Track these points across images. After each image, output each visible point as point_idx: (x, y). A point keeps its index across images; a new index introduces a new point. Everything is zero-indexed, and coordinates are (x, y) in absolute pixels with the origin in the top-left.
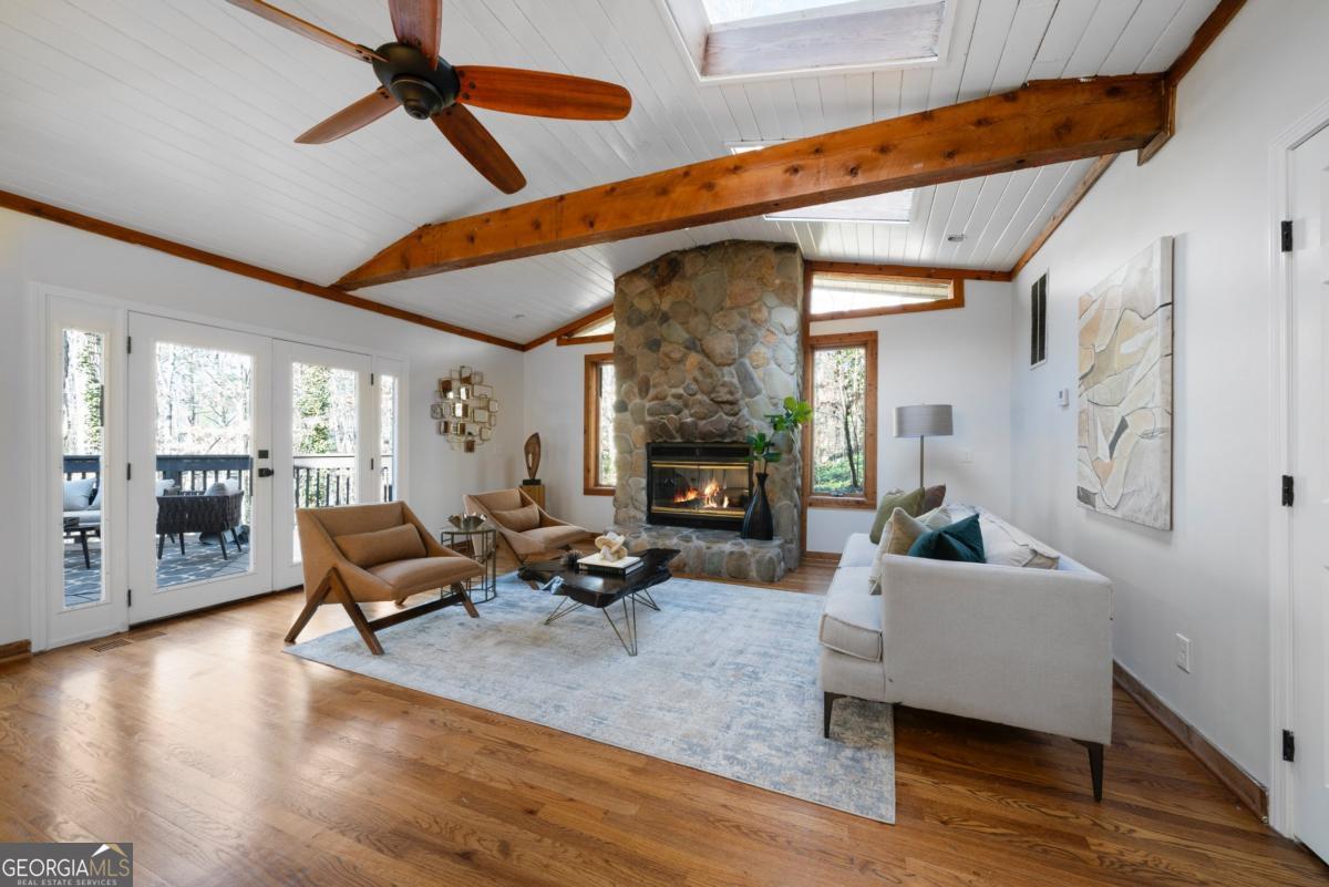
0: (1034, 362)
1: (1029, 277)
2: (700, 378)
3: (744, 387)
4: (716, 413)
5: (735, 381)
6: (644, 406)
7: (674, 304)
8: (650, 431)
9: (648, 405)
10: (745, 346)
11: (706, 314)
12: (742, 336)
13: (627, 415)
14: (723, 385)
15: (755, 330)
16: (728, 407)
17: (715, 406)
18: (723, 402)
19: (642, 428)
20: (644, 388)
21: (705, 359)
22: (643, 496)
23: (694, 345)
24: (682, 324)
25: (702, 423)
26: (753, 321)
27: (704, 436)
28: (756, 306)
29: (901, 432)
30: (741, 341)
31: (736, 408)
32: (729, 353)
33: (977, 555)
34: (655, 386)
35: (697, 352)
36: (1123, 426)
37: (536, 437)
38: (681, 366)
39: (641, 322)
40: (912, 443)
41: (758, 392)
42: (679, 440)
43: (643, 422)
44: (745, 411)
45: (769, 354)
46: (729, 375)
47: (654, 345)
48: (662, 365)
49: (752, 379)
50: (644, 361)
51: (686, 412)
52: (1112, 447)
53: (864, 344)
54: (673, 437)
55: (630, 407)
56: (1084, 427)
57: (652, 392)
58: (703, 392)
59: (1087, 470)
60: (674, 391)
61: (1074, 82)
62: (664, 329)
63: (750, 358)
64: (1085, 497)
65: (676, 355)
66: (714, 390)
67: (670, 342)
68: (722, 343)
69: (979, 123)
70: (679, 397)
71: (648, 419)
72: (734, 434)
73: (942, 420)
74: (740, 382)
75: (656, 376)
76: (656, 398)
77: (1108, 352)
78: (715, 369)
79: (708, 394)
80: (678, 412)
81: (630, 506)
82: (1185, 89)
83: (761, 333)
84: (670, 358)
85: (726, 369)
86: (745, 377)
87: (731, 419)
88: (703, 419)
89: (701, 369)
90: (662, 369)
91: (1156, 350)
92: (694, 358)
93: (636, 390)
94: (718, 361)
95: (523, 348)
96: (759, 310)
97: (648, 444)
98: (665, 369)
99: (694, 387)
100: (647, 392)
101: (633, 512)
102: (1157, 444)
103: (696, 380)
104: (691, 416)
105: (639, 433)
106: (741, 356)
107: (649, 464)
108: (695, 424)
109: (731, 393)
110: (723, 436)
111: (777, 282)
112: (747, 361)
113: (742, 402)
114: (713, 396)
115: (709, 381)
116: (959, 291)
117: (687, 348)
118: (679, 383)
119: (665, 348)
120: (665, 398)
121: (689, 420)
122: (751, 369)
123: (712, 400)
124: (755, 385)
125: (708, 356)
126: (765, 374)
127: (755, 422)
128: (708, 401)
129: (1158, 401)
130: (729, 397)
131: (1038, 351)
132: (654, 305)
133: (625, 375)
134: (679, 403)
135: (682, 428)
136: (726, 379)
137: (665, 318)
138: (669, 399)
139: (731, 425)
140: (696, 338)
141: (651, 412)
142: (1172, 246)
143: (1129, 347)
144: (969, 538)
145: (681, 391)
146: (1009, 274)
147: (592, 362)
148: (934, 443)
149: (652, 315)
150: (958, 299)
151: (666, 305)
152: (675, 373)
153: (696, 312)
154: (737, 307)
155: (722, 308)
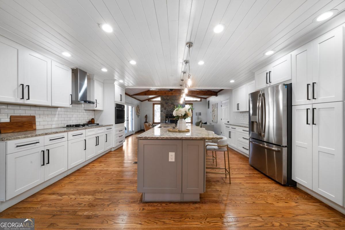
1: (208, 99)
11: (174, 100)
13: (162, 113)
19: (165, 114)
20: (165, 109)
24: (171, 101)
29: (196, 115)
37: (147, 115)
39: (164, 100)
40: (197, 116)
47: (166, 103)
50: (165, 105)
52: (214, 117)
53: (191, 104)
56: (212, 115)
57: (166, 109)
59: (213, 119)
64: (212, 121)
65: (170, 105)
70: (170, 110)
73: (200, 114)
75: (167, 108)
77: (214, 110)
80: (170, 112)
82: (218, 93)
89: (173, 107)
91: (217, 110)
95: (142, 101)
97: (166, 116)
98: (168, 106)
99: (172, 109)
102: (216, 117)
104: (172, 113)
105: (164, 115)
107: (166, 120)
116: (201, 99)
119: (168, 104)
125: (174, 105)
129: (216, 114)
131: (209, 108)
133: (162, 107)
137: (168, 100)
140: (172, 103)
141: (166, 112)
142: (217, 103)
143: (215, 110)
144: (206, 123)
145: (170, 109)
146: (206, 98)
147: (154, 104)
148: (199, 116)
149: (166, 99)
150: (201, 101)
151: (168, 98)
152: (170, 107)
153: (172, 99)
154: (178, 99)
155: (176, 99)
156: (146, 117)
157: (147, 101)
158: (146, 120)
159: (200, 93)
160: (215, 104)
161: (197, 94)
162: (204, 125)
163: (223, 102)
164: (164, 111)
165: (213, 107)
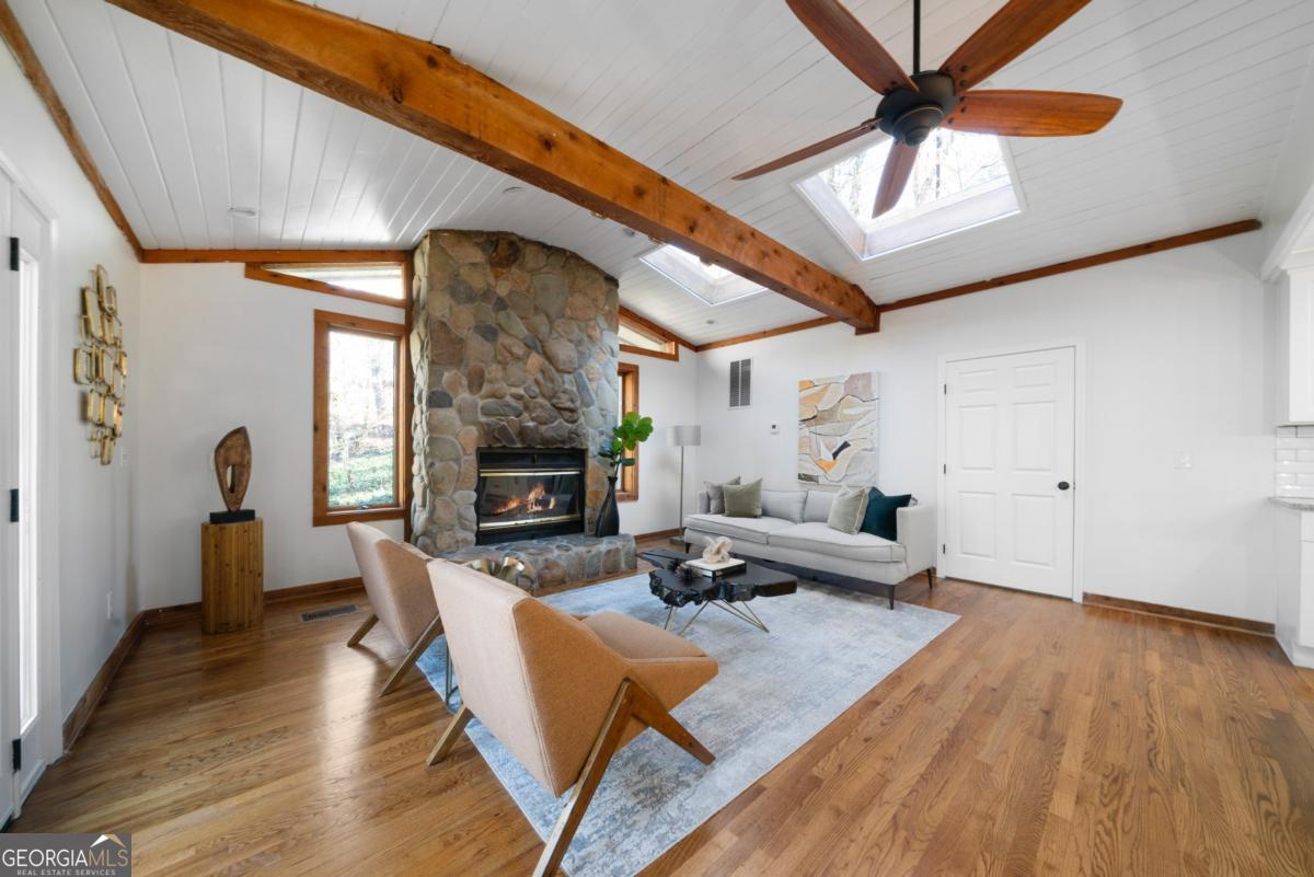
0: (734, 403)
1: (725, 356)
2: (541, 381)
3: (582, 402)
4: (556, 419)
5: (575, 389)
6: (477, 405)
7: (511, 293)
8: (486, 434)
9: (481, 403)
10: (583, 358)
11: (548, 316)
12: (580, 348)
13: (452, 412)
14: (565, 392)
15: (590, 346)
16: (567, 414)
17: (555, 413)
18: (565, 409)
19: (474, 430)
20: (478, 381)
21: (547, 363)
22: (472, 514)
23: (537, 345)
24: (522, 318)
25: (542, 428)
26: (589, 337)
27: (545, 441)
28: (592, 323)
30: (579, 352)
31: (575, 416)
32: (571, 362)
34: (491, 381)
35: (538, 353)
36: (845, 445)
37: (238, 433)
38: (521, 364)
39: (471, 299)
41: (593, 404)
42: (519, 446)
43: (476, 423)
44: (582, 420)
45: (601, 370)
46: (568, 382)
47: (489, 333)
48: (499, 358)
49: (588, 390)
50: (477, 348)
51: (526, 415)
52: (835, 455)
54: (513, 442)
55: (452, 401)
56: (806, 444)
57: (486, 388)
58: (544, 396)
59: (812, 466)
60: (513, 390)
62: (502, 316)
63: (586, 371)
64: (806, 478)
65: (517, 351)
66: (554, 395)
67: (509, 335)
68: (564, 351)
70: (519, 398)
71: (483, 419)
72: (572, 440)
73: (697, 436)
74: (579, 391)
75: (493, 371)
76: (493, 395)
77: (830, 410)
78: (556, 375)
79: (549, 398)
80: (518, 414)
81: (457, 527)
83: (594, 350)
84: (511, 353)
85: (567, 377)
86: (582, 387)
87: (570, 425)
88: (546, 424)
89: (543, 372)
90: (500, 363)
92: (535, 360)
93: (467, 382)
94: (561, 367)
95: (143, 255)
96: (594, 328)
97: (478, 449)
98: (503, 364)
99: (536, 389)
100: (481, 386)
101: (461, 534)
103: (537, 383)
104: (533, 419)
105: (469, 436)
106: (580, 366)
107: (479, 474)
108: (536, 428)
109: (572, 401)
110: (563, 442)
111: (606, 308)
112: (583, 372)
113: (580, 411)
114: (555, 401)
115: (550, 385)
116: (677, 351)
117: (528, 346)
118: (519, 380)
119: (503, 339)
120: (501, 397)
121: (531, 424)
122: (586, 380)
123: (553, 405)
124: (590, 395)
125: (550, 359)
126: (598, 387)
127: (591, 432)
128: (549, 405)
130: (569, 404)
131: (740, 401)
132: (488, 284)
134: (519, 405)
135: (522, 432)
136: (567, 386)
137: (501, 305)
138: (508, 398)
139: (570, 432)
140: (536, 336)
141: (486, 412)
143: (846, 412)
145: (521, 391)
147: (325, 323)
149: (487, 296)
150: (673, 356)
151: (502, 289)
152: (515, 370)
153: (537, 309)
154: (576, 319)
155: (563, 316)
156: (233, 454)
157: (240, 267)
158: (234, 491)
164: (463, 396)
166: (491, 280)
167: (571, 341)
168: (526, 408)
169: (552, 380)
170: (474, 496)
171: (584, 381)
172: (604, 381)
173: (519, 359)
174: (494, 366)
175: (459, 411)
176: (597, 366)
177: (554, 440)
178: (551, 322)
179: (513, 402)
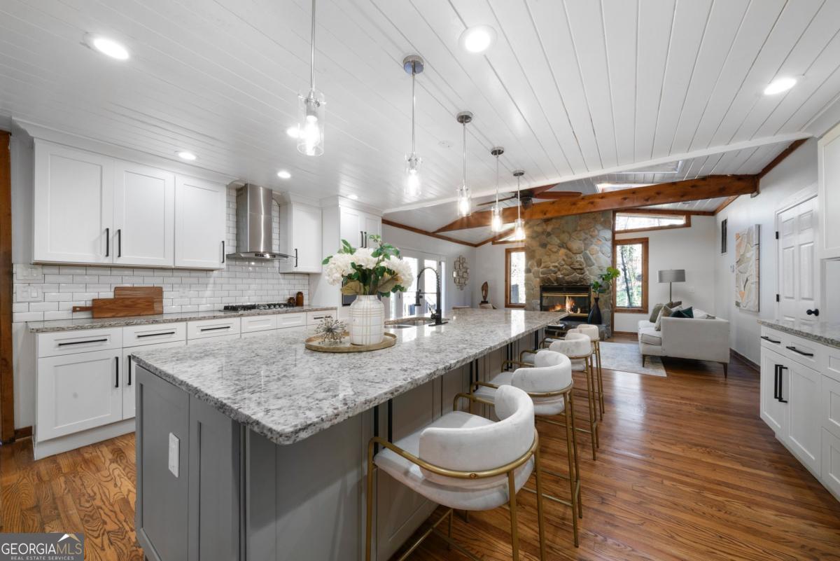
0: (722, 252)
1: (721, 216)
2: (566, 259)
3: (586, 263)
4: (573, 273)
5: (582, 260)
6: (539, 271)
7: (553, 229)
8: (542, 281)
9: (541, 270)
10: (587, 246)
11: (569, 233)
12: (586, 242)
13: (531, 274)
14: (577, 262)
15: (592, 239)
16: (579, 271)
17: (573, 271)
18: (577, 269)
19: (538, 279)
20: (539, 264)
21: (568, 252)
22: (539, 308)
23: (563, 245)
24: (557, 237)
25: (566, 278)
26: (591, 236)
27: (567, 282)
28: (592, 230)
29: (661, 280)
30: (585, 244)
31: (583, 271)
32: (580, 249)
33: (691, 316)
34: (544, 262)
35: (564, 248)
36: (747, 280)
37: (486, 283)
38: (557, 254)
39: (537, 236)
40: (666, 285)
41: (593, 265)
42: (556, 284)
43: (539, 277)
44: (587, 273)
45: (598, 249)
46: (580, 258)
47: (544, 245)
48: (547, 253)
49: (590, 259)
50: (540, 252)
51: (559, 273)
52: (745, 286)
53: (642, 243)
54: (553, 283)
55: (532, 271)
56: (737, 280)
57: (543, 265)
58: (567, 265)
59: (738, 295)
60: (553, 264)
61: (726, 176)
62: (549, 239)
63: (590, 251)
64: (738, 304)
65: (555, 250)
66: (572, 264)
67: (551, 244)
68: (576, 245)
69: (692, 187)
70: (555, 267)
71: (541, 276)
72: (582, 282)
73: (680, 276)
74: (585, 261)
75: (545, 258)
76: (545, 267)
77: (744, 254)
78: (573, 255)
79: (569, 265)
80: (555, 273)
82: (762, 181)
83: (594, 241)
84: (551, 251)
85: (578, 255)
86: (587, 259)
87: (580, 276)
88: (568, 275)
89: (566, 255)
91: (754, 258)
92: (563, 251)
93: (535, 264)
94: (575, 252)
95: (476, 246)
96: (594, 231)
97: (541, 286)
98: (549, 255)
99: (563, 263)
100: (541, 264)
102: (754, 287)
103: (564, 260)
104: (561, 274)
105: (537, 282)
106: (585, 250)
107: (541, 295)
108: (563, 277)
109: (581, 265)
110: (576, 283)
111: (602, 219)
112: (588, 252)
113: (585, 269)
114: (572, 266)
115: (570, 260)
116: (688, 220)
117: (560, 247)
118: (556, 260)
119: (549, 247)
120: (549, 267)
121: (561, 276)
122: (590, 255)
123: (571, 268)
124: (592, 262)
125: (570, 250)
126: (596, 257)
127: (592, 277)
128: (569, 268)
129: (754, 273)
130: (580, 267)
131: (724, 249)
132: (544, 229)
133: (530, 256)
134: (556, 269)
135: (557, 280)
136: (578, 259)
137: (549, 234)
138: (551, 268)
139: (580, 278)
140: (564, 242)
141: (543, 273)
142: (759, 227)
143: (748, 255)
144: (689, 313)
145: (556, 264)
146: (713, 213)
147: (508, 252)
148: (676, 285)
149: (543, 233)
150: (688, 225)
151: (549, 229)
152: (554, 257)
153: (564, 232)
154: (583, 230)
155: (576, 230)
156: (485, 287)
157: (490, 243)
158: (485, 297)
159: (658, 193)
160: (750, 230)
161: (647, 200)
162: (674, 322)
163: (785, 216)
164: (536, 268)
165: (739, 246)
166: (545, 227)
167: (580, 240)
168: (559, 270)
169: (571, 258)
170: (539, 302)
171: (588, 256)
172: (600, 254)
173: (555, 252)
174: (546, 257)
175: (534, 274)
176: (596, 247)
177: (571, 282)
178: (570, 235)
179: (553, 269)
